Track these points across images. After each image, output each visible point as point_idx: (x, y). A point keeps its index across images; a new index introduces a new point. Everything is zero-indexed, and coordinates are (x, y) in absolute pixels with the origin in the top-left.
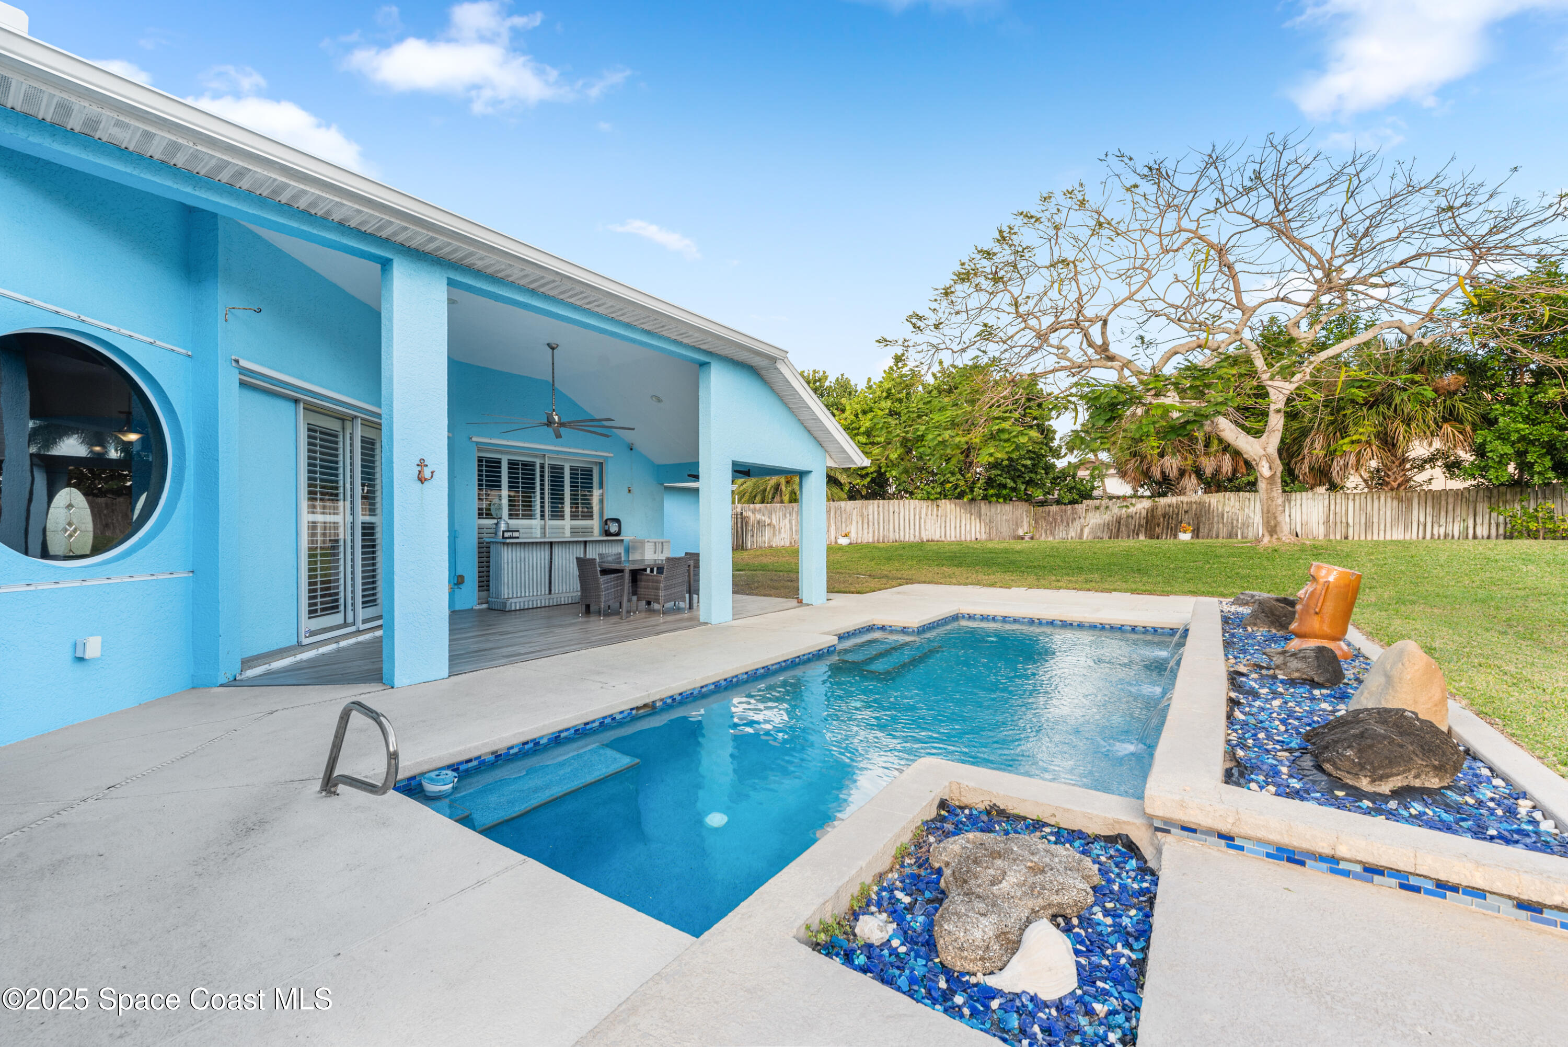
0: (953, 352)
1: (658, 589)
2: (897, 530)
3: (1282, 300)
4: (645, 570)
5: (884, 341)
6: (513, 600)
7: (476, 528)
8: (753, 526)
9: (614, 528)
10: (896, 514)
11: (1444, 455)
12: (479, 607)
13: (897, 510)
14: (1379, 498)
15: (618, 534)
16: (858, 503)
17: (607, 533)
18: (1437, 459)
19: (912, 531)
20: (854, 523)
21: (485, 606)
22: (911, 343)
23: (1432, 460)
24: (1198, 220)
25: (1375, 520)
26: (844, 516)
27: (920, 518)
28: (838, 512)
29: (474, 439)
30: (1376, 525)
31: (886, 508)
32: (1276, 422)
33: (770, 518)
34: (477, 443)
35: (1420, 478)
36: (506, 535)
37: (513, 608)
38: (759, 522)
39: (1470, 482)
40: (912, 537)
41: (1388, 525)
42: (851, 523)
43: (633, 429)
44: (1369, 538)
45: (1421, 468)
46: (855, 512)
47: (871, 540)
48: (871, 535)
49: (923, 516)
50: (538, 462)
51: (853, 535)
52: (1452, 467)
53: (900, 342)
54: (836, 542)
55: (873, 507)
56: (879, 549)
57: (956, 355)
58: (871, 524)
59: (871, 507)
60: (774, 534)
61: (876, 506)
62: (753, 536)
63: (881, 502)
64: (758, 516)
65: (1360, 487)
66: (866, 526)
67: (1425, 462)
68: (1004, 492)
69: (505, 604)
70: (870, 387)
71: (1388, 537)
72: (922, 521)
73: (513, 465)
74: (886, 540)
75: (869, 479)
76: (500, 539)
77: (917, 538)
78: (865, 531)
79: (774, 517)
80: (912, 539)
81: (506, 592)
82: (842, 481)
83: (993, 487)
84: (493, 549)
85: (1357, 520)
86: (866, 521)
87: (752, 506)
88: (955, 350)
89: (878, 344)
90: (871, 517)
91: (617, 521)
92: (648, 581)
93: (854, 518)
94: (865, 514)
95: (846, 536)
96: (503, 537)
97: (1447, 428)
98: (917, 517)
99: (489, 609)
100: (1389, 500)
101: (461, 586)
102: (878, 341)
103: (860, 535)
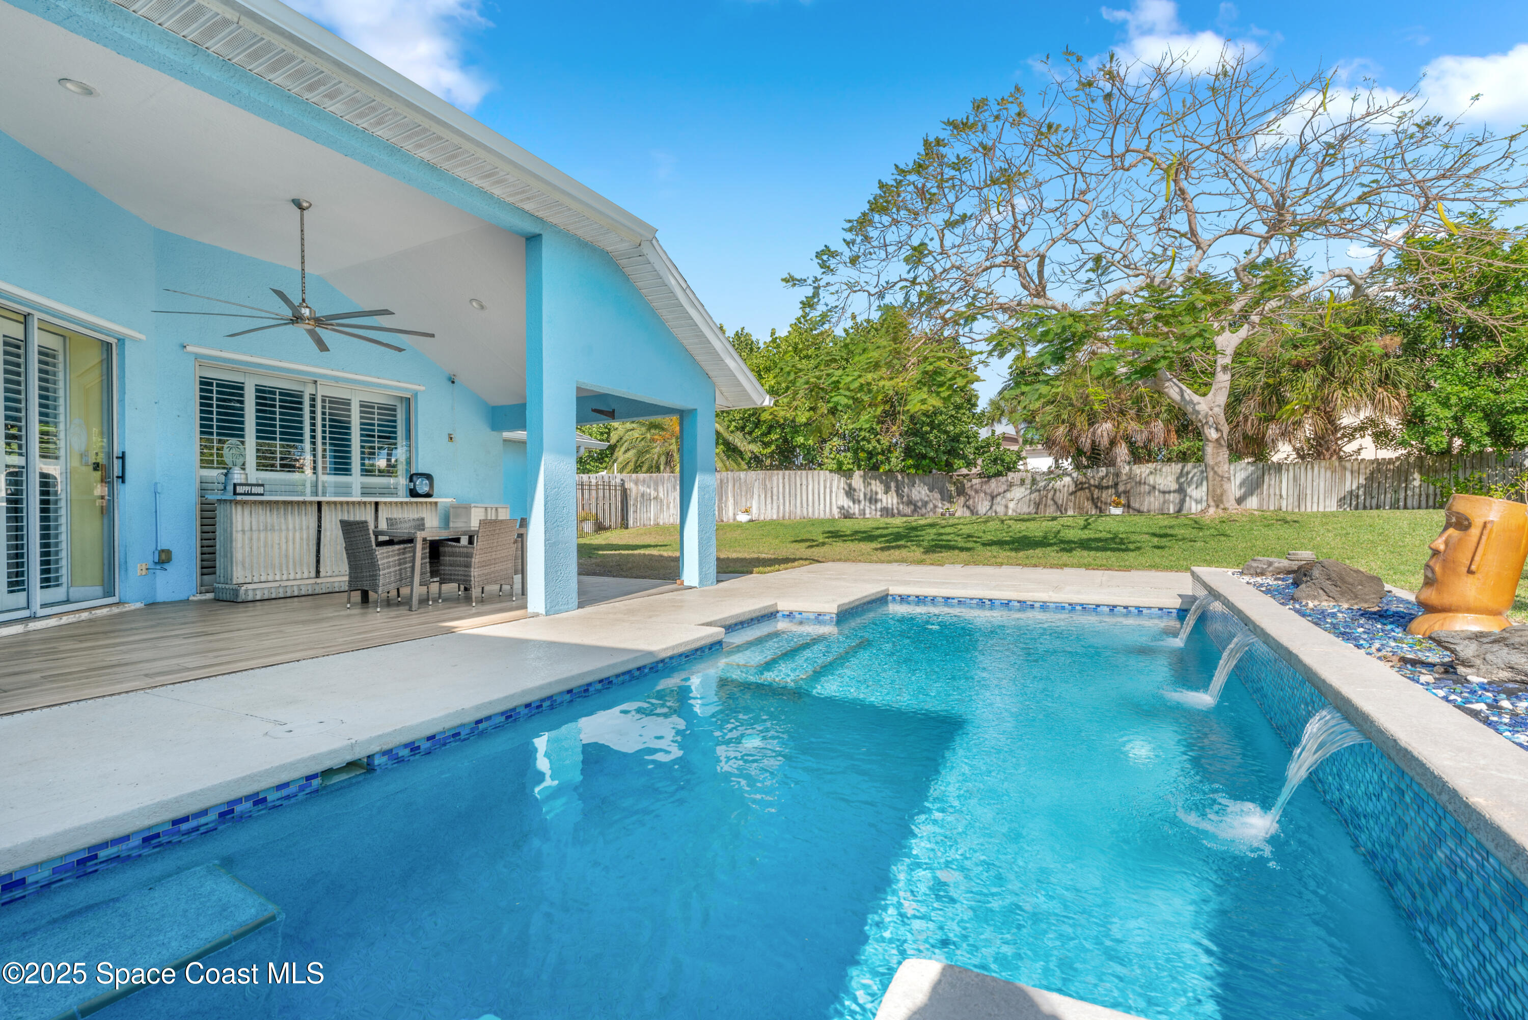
0: (870, 294)
1: (468, 565)
2: (805, 505)
3: (1241, 232)
4: (457, 540)
5: (791, 280)
6: (250, 587)
7: (198, 481)
8: (636, 499)
9: (422, 486)
10: (804, 487)
11: (1372, 422)
12: (199, 597)
13: (804, 482)
14: (1313, 468)
15: (428, 495)
16: (761, 474)
17: (413, 493)
18: (1367, 428)
19: (822, 506)
20: (756, 497)
21: (210, 596)
22: (822, 283)
23: (1362, 428)
24: (1150, 137)
25: (1309, 492)
26: (744, 489)
27: (831, 492)
28: (737, 485)
29: (189, 348)
30: (1309, 497)
31: (793, 480)
32: (1223, 379)
33: (656, 490)
34: (197, 357)
35: (1349, 448)
36: (240, 489)
37: (250, 598)
38: (643, 495)
39: (1402, 451)
40: (822, 513)
41: (1322, 497)
42: (752, 497)
43: (433, 336)
44: (1303, 509)
45: (1352, 437)
46: (756, 484)
47: (775, 517)
48: (775, 511)
49: (834, 490)
50: (308, 391)
51: (754, 510)
52: (1382, 437)
53: (810, 281)
54: (735, 519)
55: (778, 478)
56: (785, 526)
57: (872, 298)
58: (775, 498)
59: (775, 478)
60: (661, 509)
61: (780, 477)
62: (635, 512)
63: (787, 472)
64: (642, 488)
65: (1292, 457)
66: (769, 500)
67: (1355, 430)
68: (924, 462)
69: (236, 592)
70: (774, 341)
71: (1321, 509)
72: (834, 495)
73: (264, 395)
74: (792, 517)
75: (773, 447)
76: (229, 496)
77: (828, 515)
78: (769, 506)
79: (661, 489)
80: (822, 516)
81: (239, 575)
82: (742, 449)
83: (911, 457)
84: (221, 511)
85: (1291, 492)
86: (769, 495)
87: (634, 476)
88: (873, 292)
89: (784, 284)
90: (775, 490)
91: (429, 477)
92: (453, 554)
93: (756, 491)
94: (769, 486)
95: (746, 511)
96: (235, 493)
97: (1381, 393)
98: (828, 490)
99: (217, 600)
100: (1323, 471)
101: (166, 566)
102: (786, 280)
103: (763, 511)
